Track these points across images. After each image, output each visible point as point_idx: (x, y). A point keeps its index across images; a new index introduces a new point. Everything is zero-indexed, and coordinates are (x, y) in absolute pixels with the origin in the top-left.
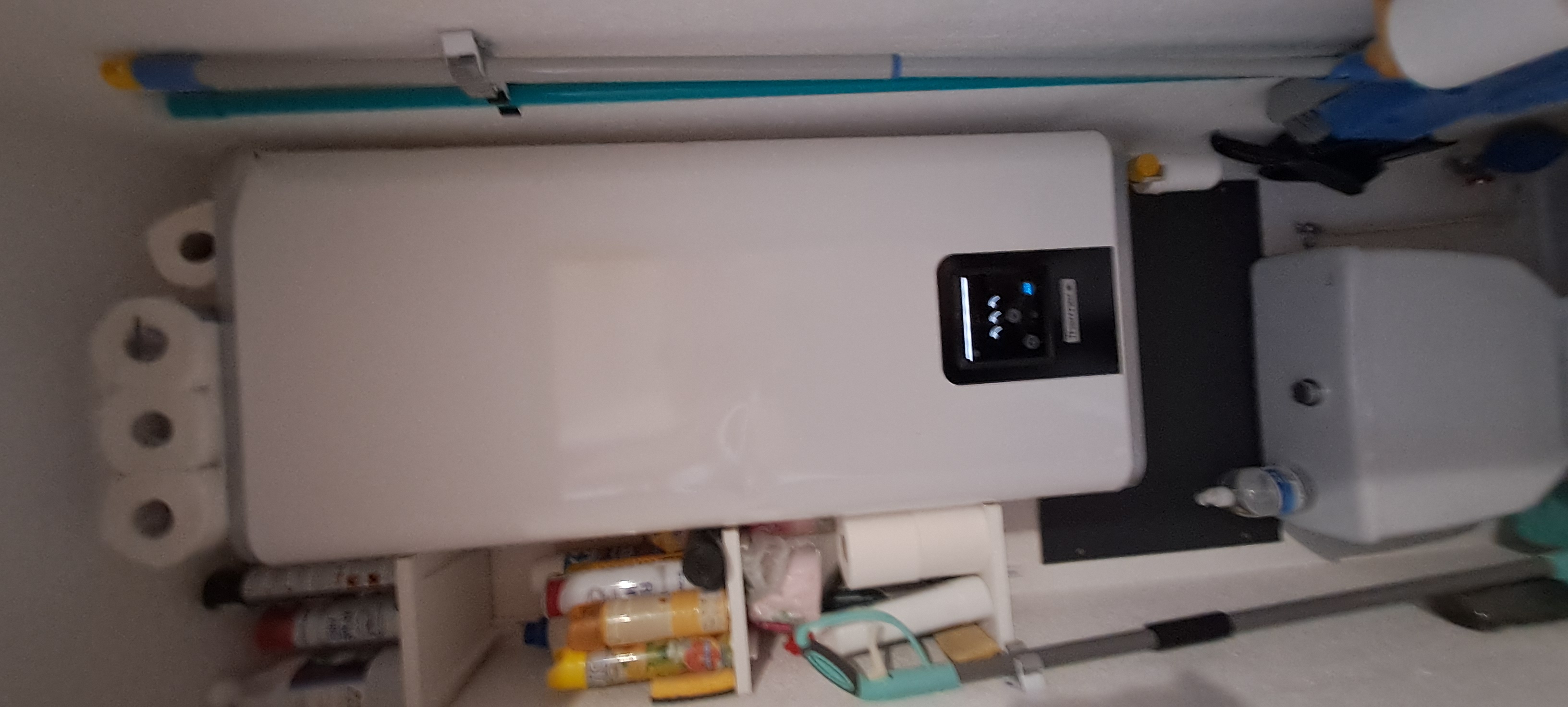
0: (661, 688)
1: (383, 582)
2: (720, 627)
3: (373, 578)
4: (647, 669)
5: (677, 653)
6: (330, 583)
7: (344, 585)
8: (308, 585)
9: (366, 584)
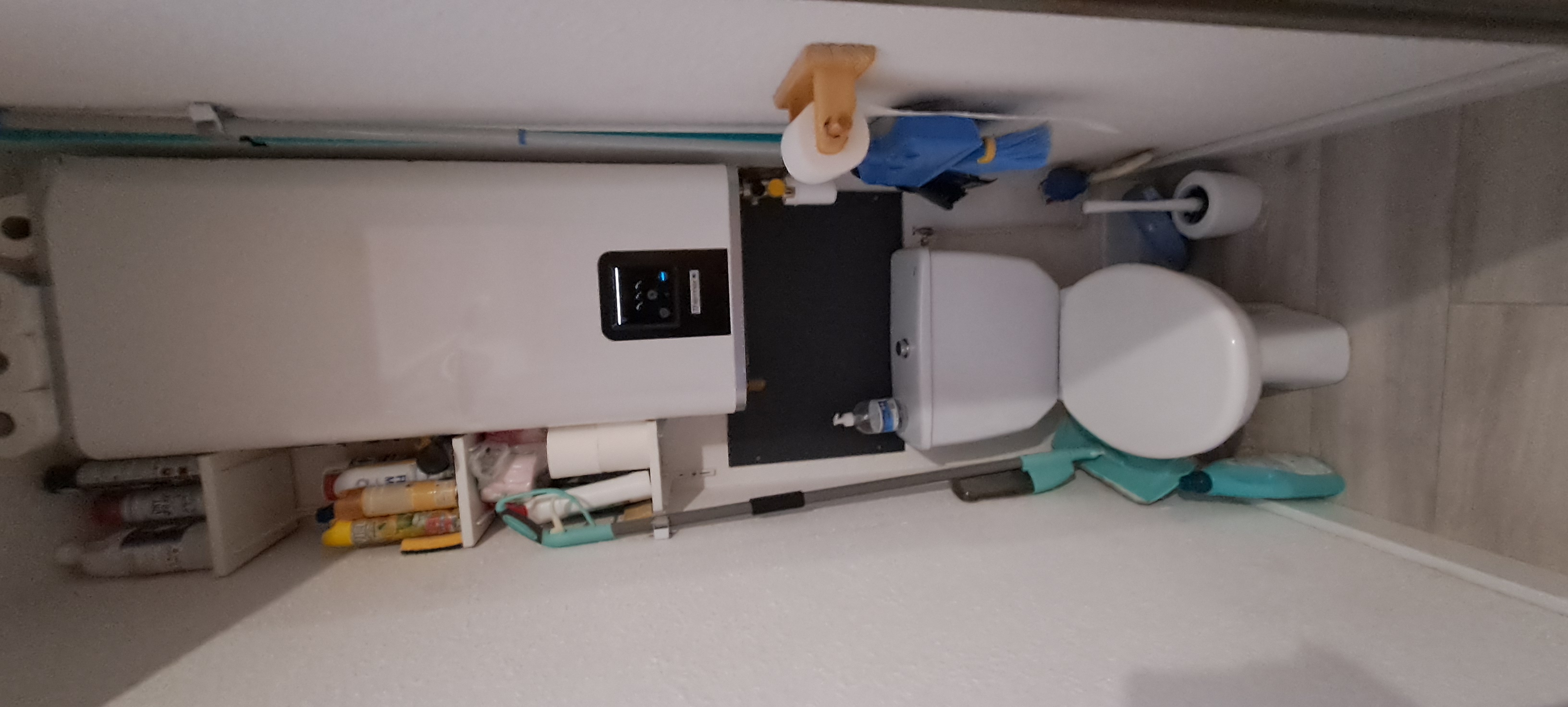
0: (407, 545)
1: (190, 473)
2: (452, 504)
3: (183, 471)
4: (397, 532)
5: (420, 521)
6: (148, 473)
7: (158, 474)
8: (128, 475)
9: (177, 474)
